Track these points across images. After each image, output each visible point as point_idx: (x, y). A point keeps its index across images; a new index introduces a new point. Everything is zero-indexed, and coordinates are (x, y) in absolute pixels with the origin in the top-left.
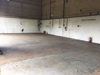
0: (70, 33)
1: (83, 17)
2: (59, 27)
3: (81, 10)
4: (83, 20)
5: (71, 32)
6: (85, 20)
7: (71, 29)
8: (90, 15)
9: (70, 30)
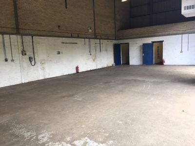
0: (44, 68)
1: (64, 38)
2: (6, 60)
3: (59, 26)
4: (63, 43)
5: (46, 66)
6: (66, 43)
7: (44, 60)
8: (72, 37)
9: (43, 62)
